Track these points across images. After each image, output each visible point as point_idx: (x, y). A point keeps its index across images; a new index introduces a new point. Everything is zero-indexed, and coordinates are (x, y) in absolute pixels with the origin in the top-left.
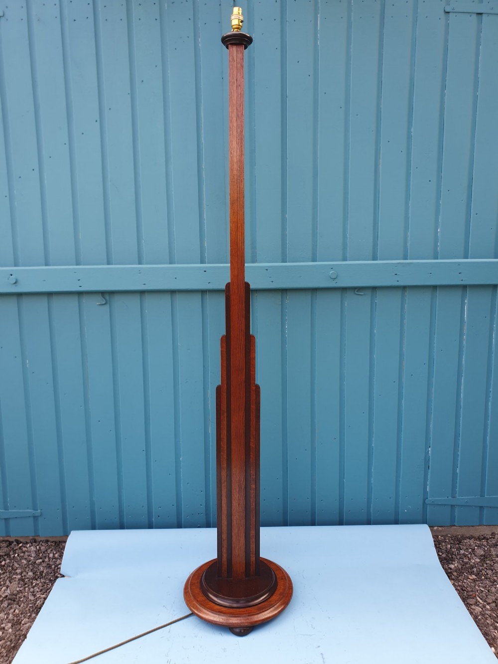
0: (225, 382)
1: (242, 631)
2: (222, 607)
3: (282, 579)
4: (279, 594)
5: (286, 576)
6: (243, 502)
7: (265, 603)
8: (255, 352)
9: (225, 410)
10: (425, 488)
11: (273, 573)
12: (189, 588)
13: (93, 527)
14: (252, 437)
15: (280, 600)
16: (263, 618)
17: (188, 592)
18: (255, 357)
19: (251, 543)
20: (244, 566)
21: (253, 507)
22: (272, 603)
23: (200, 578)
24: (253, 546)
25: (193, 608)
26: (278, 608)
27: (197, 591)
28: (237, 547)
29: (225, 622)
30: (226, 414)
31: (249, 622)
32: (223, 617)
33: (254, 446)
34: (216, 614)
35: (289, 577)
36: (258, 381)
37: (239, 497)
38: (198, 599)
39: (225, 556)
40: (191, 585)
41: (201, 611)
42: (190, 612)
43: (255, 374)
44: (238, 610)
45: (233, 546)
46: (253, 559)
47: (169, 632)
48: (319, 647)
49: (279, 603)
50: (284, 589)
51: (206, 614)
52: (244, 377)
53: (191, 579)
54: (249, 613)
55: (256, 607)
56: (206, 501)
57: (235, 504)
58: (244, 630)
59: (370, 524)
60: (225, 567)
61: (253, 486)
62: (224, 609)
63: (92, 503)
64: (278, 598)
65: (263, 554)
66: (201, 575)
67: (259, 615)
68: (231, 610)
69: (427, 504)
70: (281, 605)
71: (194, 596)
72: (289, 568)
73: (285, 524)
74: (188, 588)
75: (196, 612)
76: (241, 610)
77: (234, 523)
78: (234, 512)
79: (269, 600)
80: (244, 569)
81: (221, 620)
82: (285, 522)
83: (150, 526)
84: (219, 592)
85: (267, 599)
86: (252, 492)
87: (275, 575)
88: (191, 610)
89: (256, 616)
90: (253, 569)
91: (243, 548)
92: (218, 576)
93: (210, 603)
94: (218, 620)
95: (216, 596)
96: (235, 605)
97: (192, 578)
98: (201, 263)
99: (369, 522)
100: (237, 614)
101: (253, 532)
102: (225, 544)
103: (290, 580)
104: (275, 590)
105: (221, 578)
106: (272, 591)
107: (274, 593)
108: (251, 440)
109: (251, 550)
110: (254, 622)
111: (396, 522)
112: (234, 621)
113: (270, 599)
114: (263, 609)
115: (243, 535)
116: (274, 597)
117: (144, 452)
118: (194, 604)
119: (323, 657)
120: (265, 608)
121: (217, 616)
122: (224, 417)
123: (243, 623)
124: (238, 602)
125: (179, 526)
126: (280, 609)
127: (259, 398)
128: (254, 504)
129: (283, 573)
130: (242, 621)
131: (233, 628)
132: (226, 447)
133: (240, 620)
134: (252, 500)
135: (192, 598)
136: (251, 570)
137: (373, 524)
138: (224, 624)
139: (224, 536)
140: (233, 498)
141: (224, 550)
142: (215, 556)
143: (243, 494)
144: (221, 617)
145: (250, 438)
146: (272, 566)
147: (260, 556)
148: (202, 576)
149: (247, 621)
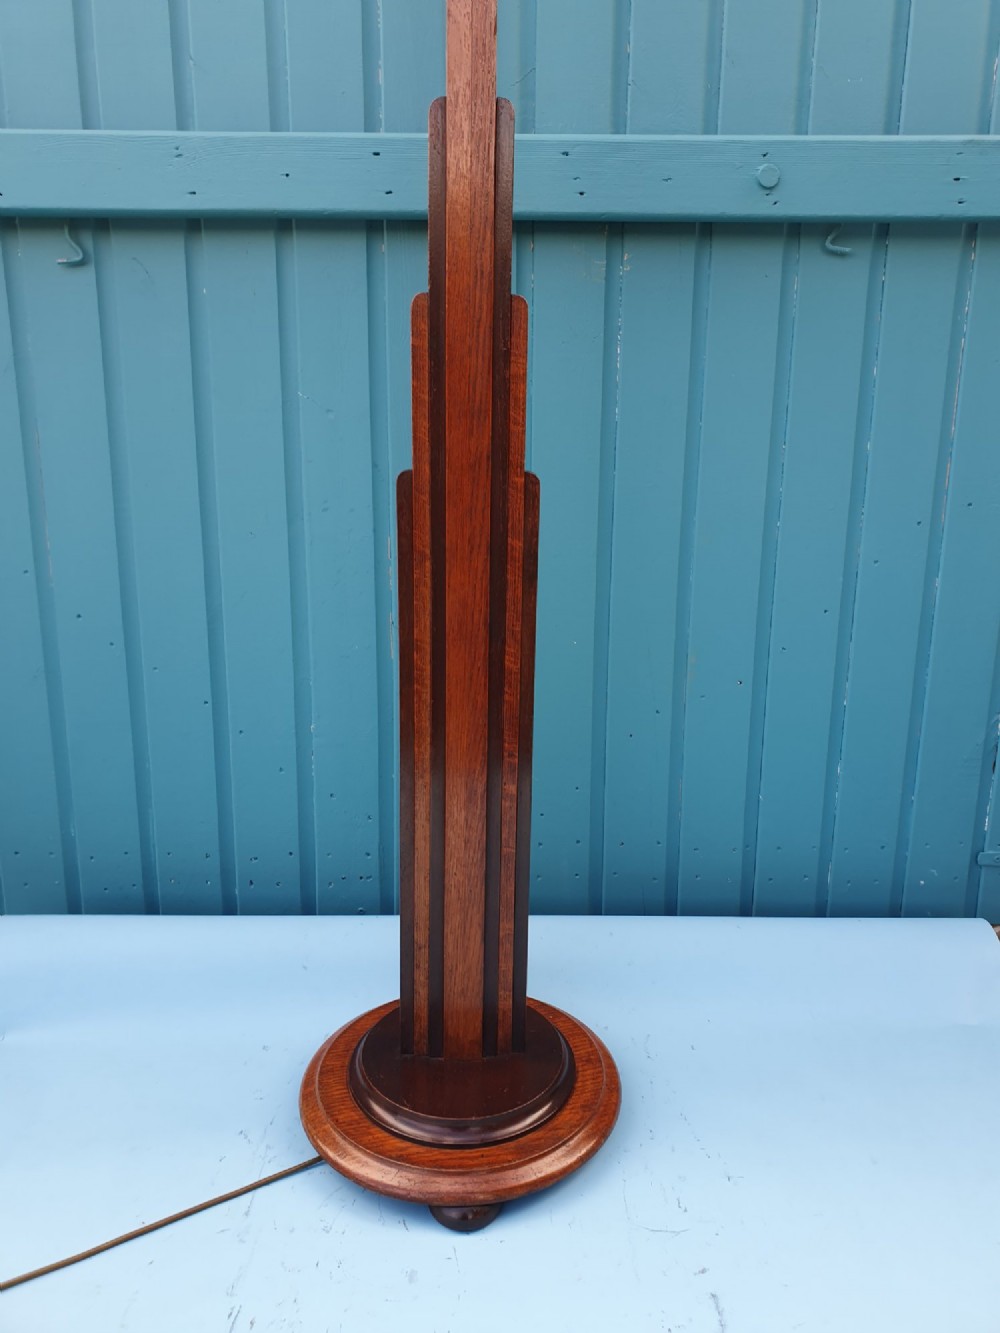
0: (427, 456)
1: (470, 1217)
2: (409, 1144)
3: (589, 1061)
4: (583, 1106)
5: (600, 1053)
6: (478, 834)
7: (539, 1134)
8: (525, 358)
9: (428, 552)
10: (979, 823)
11: (562, 1041)
12: (317, 1085)
13: (74, 908)
14: (509, 640)
15: (587, 1123)
16: (534, 1178)
17: (311, 1094)
18: (525, 374)
19: (502, 957)
20: (479, 1024)
21: (509, 850)
22: (561, 1132)
23: (352, 1052)
24: (506, 966)
25: (324, 1142)
26: (576, 1147)
27: (339, 1090)
28: (460, 968)
29: (416, 1188)
30: (428, 564)
31: (490, 1190)
32: (411, 1176)
33: (515, 668)
34: (390, 1165)
35: (608, 1056)
36: (533, 463)
37: (466, 820)
38: (340, 1117)
39: (422, 993)
40: (321, 1073)
41: (344, 1154)
42: (315, 1154)
43: (524, 432)
44: (458, 1153)
45: (448, 963)
46: (505, 1002)
47: (247, 1214)
48: (703, 1271)
49: (580, 1135)
50: (596, 1092)
51: (359, 1162)
52: (486, 442)
53: (325, 1054)
54: (489, 1164)
55: (512, 1144)
56: (380, 843)
57: (454, 837)
58: (475, 1214)
59: (825, 916)
60: (422, 1025)
61: (512, 789)
62: (415, 1149)
63: (68, 845)
64: (578, 1117)
65: (538, 989)
66: (354, 1045)
67: (522, 1170)
68: (436, 1154)
69: (981, 867)
70: (588, 1138)
71: (328, 1107)
72: (606, 1028)
73: (595, 908)
74: (314, 1083)
75: (331, 1154)
76: (467, 1153)
77: (451, 896)
78: (451, 865)
79: (550, 1125)
80: (479, 1030)
81: (405, 1183)
82: (595, 906)
83: (229, 908)
84: (405, 1099)
85: (545, 1122)
86: (508, 804)
87: (570, 1049)
88: (317, 1147)
89: (511, 1173)
90: (504, 1031)
91: (477, 976)
92: (404, 1051)
93: (375, 1130)
94: (394, 1183)
95: (394, 1112)
96: (450, 1140)
97: (328, 1053)
98: (366, 131)
99: (820, 911)
100: (453, 1167)
101: (507, 927)
102: (422, 957)
103: (612, 1066)
104: (569, 1096)
105: (408, 1056)
106: (561, 1095)
107: (566, 1102)
108: (507, 649)
109: (502, 978)
110: (505, 1190)
111: (895, 912)
112: (446, 1186)
113: (556, 1122)
114: (532, 1152)
115: (476, 934)
116: (567, 1115)
117: (209, 705)
118: (324, 1130)
119: (717, 1307)
120: (539, 1147)
121: (394, 1170)
122: (424, 573)
123: (472, 1193)
124: (457, 1129)
125: (308, 908)
126: (584, 1151)
127: (536, 516)
128: (512, 843)
129: (591, 1043)
130: (470, 1188)
131: (440, 1207)
132: (428, 668)
133: (464, 1184)
134: (508, 833)
135: (322, 1112)
136: (500, 1033)
137: (831, 917)
138: (413, 1195)
139: (421, 936)
140: (449, 821)
141: (421, 977)
142: (394, 994)
143: (480, 809)
144: (404, 1174)
145: (504, 642)
146: (560, 1025)
147: (529, 994)
148: (356, 1050)
149: (484, 1187)
